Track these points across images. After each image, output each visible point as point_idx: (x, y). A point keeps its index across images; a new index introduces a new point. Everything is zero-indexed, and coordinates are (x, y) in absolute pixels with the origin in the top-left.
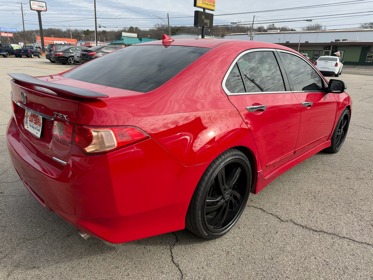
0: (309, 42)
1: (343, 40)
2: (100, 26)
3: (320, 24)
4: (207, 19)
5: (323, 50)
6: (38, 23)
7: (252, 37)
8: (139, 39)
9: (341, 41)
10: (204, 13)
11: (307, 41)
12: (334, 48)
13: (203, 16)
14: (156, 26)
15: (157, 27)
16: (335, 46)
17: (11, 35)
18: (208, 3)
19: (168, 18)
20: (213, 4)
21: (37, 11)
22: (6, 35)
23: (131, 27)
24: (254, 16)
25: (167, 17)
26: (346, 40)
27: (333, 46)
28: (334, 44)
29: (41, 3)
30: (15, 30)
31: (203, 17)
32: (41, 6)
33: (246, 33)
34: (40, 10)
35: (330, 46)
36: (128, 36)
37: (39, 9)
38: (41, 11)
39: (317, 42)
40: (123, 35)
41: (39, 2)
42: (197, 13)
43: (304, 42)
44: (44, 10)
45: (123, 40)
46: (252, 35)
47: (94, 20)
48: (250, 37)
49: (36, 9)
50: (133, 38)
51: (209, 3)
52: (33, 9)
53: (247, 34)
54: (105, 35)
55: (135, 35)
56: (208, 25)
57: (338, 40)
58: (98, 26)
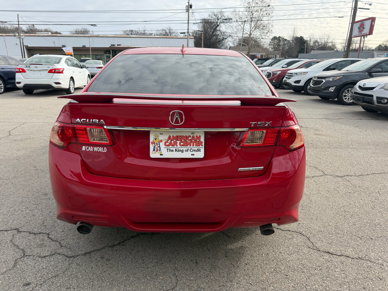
0: (86, 47)
1: (118, 45)
3: (87, 29)
5: (104, 54)
7: (21, 40)
9: (116, 46)
11: (84, 45)
12: (114, 52)
16: (114, 50)
24: (18, 15)
26: (120, 45)
27: (112, 50)
28: (113, 49)
33: (13, 35)
35: (110, 51)
39: (94, 47)
43: (82, 47)
46: (22, 37)
48: (19, 39)
53: (15, 36)
57: (114, 45)
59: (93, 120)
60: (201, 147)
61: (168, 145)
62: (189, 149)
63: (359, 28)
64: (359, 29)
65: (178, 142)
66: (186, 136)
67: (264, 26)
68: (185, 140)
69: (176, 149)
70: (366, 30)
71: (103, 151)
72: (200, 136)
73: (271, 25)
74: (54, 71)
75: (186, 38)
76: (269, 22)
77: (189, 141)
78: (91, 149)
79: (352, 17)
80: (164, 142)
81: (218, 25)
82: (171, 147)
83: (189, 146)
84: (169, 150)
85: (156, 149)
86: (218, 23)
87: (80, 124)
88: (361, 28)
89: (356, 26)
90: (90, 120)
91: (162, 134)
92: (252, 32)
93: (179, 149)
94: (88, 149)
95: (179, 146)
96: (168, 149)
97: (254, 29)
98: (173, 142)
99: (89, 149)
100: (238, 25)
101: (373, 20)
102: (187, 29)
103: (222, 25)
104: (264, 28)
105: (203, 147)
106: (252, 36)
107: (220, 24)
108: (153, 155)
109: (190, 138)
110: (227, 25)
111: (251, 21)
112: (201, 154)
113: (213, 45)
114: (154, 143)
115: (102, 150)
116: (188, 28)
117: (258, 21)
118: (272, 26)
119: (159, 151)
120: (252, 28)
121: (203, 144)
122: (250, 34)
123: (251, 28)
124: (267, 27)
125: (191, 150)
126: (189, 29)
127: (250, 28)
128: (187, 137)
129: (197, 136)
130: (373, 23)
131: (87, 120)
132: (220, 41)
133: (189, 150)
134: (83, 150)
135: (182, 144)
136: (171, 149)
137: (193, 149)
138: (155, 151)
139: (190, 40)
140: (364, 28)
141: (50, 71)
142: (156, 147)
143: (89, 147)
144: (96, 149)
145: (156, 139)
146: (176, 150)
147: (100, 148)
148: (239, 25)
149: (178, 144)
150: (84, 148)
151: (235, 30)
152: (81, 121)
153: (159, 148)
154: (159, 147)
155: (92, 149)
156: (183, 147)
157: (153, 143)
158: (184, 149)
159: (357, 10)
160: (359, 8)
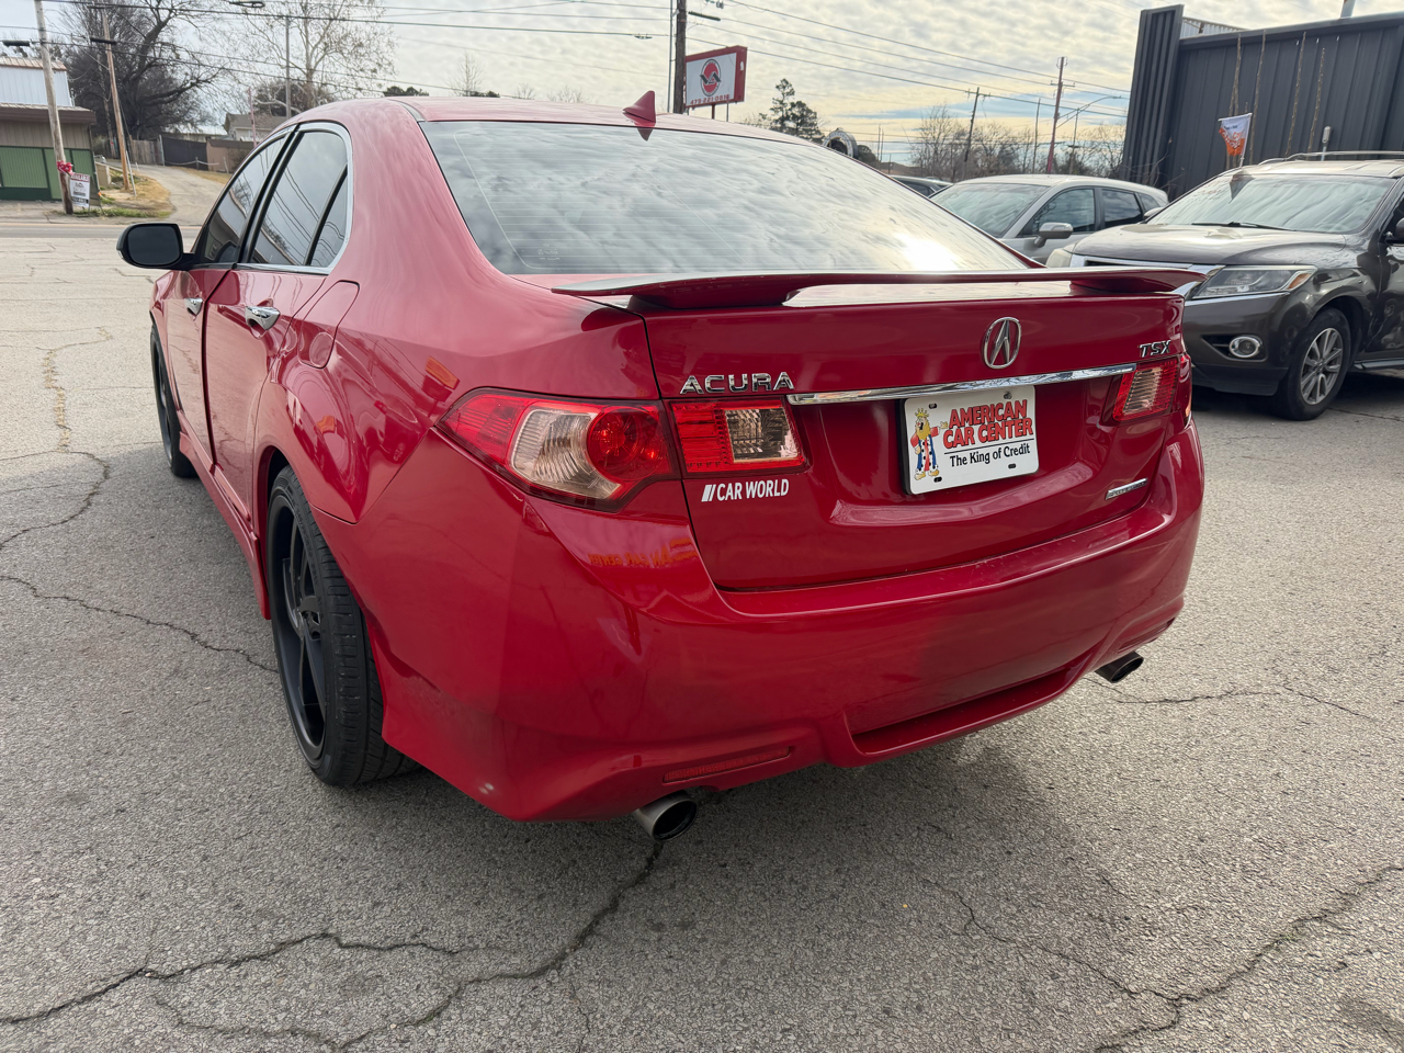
59: (750, 379)
60: (1028, 436)
61: (953, 445)
62: (1003, 447)
63: (702, 76)
64: (706, 81)
65: (976, 428)
66: (992, 405)
67: (361, 45)
68: (990, 421)
69: (972, 451)
70: (726, 86)
71: (777, 494)
72: (1025, 402)
73: (386, 40)
75: (41, 68)
76: (378, 28)
77: (1000, 423)
78: (734, 492)
79: (674, 39)
80: (942, 433)
81: (161, 25)
82: (959, 447)
83: (1001, 441)
84: (955, 459)
85: (924, 462)
86: (164, 14)
87: (701, 397)
88: (710, 79)
89: (694, 71)
90: (738, 379)
91: (935, 406)
92: (317, 64)
93: (981, 451)
94: (723, 492)
95: (978, 443)
96: (952, 457)
97: (319, 53)
98: (962, 429)
99: (728, 494)
100: (253, 29)
101: (740, 53)
102: (36, 26)
103: (178, 22)
104: (362, 51)
105: (1034, 436)
106: (316, 78)
107: (169, 18)
108: (920, 484)
109: (1001, 412)
110: (203, 24)
111: (307, 19)
112: (1029, 463)
113: (155, 104)
114: (920, 442)
115: (773, 490)
116: (40, 22)
117: (331, 20)
118: (390, 44)
119: (931, 467)
120: (314, 49)
121: (1033, 427)
122: (310, 72)
123: (311, 49)
124: (374, 48)
125: (1008, 452)
126: (47, 28)
127: (307, 48)
128: (995, 409)
129: (1017, 403)
130: (742, 64)
131: (727, 377)
132: (181, 90)
133: (1002, 453)
134: (705, 498)
135: (985, 433)
136: (961, 455)
137: (1011, 446)
138: (923, 469)
139: (55, 77)
140: (718, 80)
142: (924, 454)
143: (730, 485)
144: (752, 489)
145: (921, 428)
146: (972, 457)
147: (769, 482)
148: (257, 32)
149: (976, 436)
150: (708, 493)
151: (242, 50)
152: (702, 385)
153: (931, 457)
154: (932, 453)
155: (738, 492)
156: (988, 443)
157: (916, 441)
158: (991, 450)
159: (685, 17)
160: (691, 13)
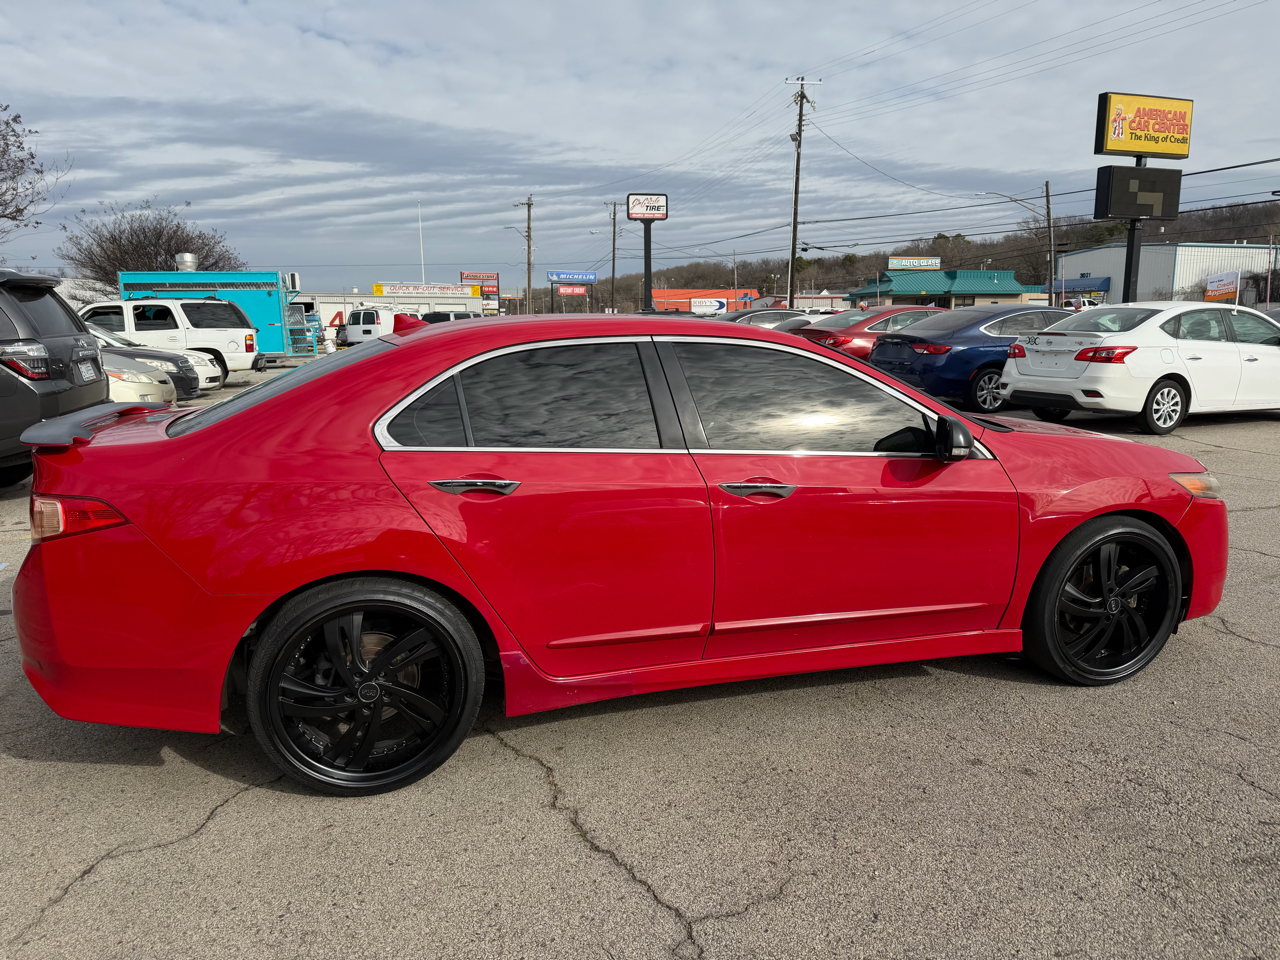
2: (805, 246)
4: (1153, 190)
6: (642, 253)
8: (946, 273)
10: (1140, 172)
13: (1132, 181)
14: (1025, 226)
15: (1032, 226)
17: (580, 290)
18: (1156, 135)
19: (1048, 196)
20: (1180, 136)
21: (642, 220)
22: (569, 290)
23: (941, 236)
25: (1045, 194)
29: (654, 198)
30: (592, 277)
31: (1134, 185)
32: (653, 208)
34: (651, 216)
36: (909, 267)
37: (649, 214)
38: (653, 220)
40: (890, 266)
41: (649, 197)
42: (1105, 173)
44: (660, 216)
45: (890, 281)
47: (791, 228)
49: (641, 216)
50: (926, 271)
51: (1162, 135)
52: (634, 216)
54: (851, 269)
55: (935, 263)
56: (1157, 212)
58: (799, 246)
74: (1091, 354)
141: (1082, 356)
